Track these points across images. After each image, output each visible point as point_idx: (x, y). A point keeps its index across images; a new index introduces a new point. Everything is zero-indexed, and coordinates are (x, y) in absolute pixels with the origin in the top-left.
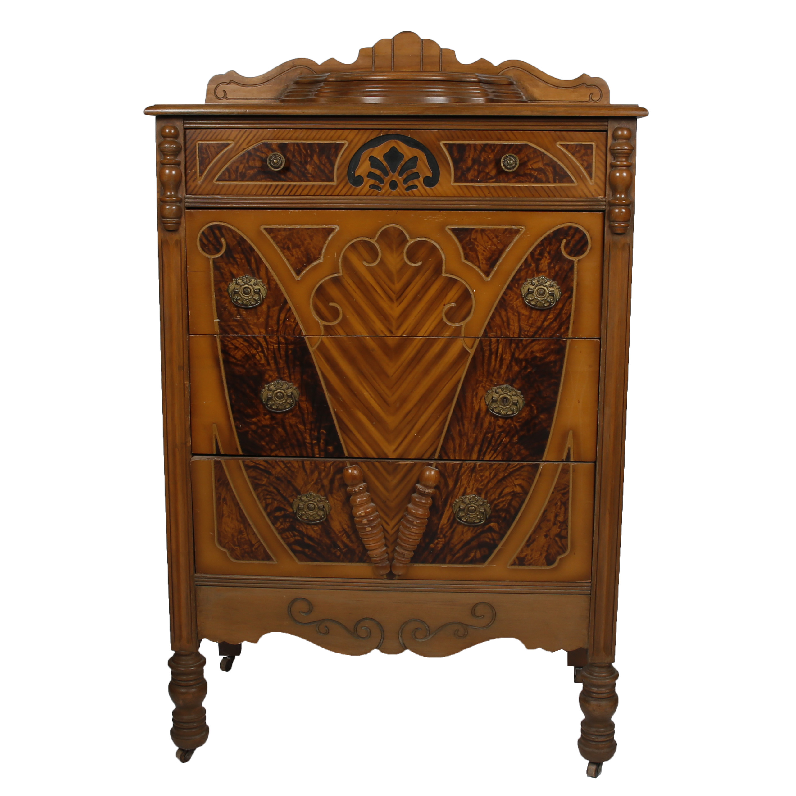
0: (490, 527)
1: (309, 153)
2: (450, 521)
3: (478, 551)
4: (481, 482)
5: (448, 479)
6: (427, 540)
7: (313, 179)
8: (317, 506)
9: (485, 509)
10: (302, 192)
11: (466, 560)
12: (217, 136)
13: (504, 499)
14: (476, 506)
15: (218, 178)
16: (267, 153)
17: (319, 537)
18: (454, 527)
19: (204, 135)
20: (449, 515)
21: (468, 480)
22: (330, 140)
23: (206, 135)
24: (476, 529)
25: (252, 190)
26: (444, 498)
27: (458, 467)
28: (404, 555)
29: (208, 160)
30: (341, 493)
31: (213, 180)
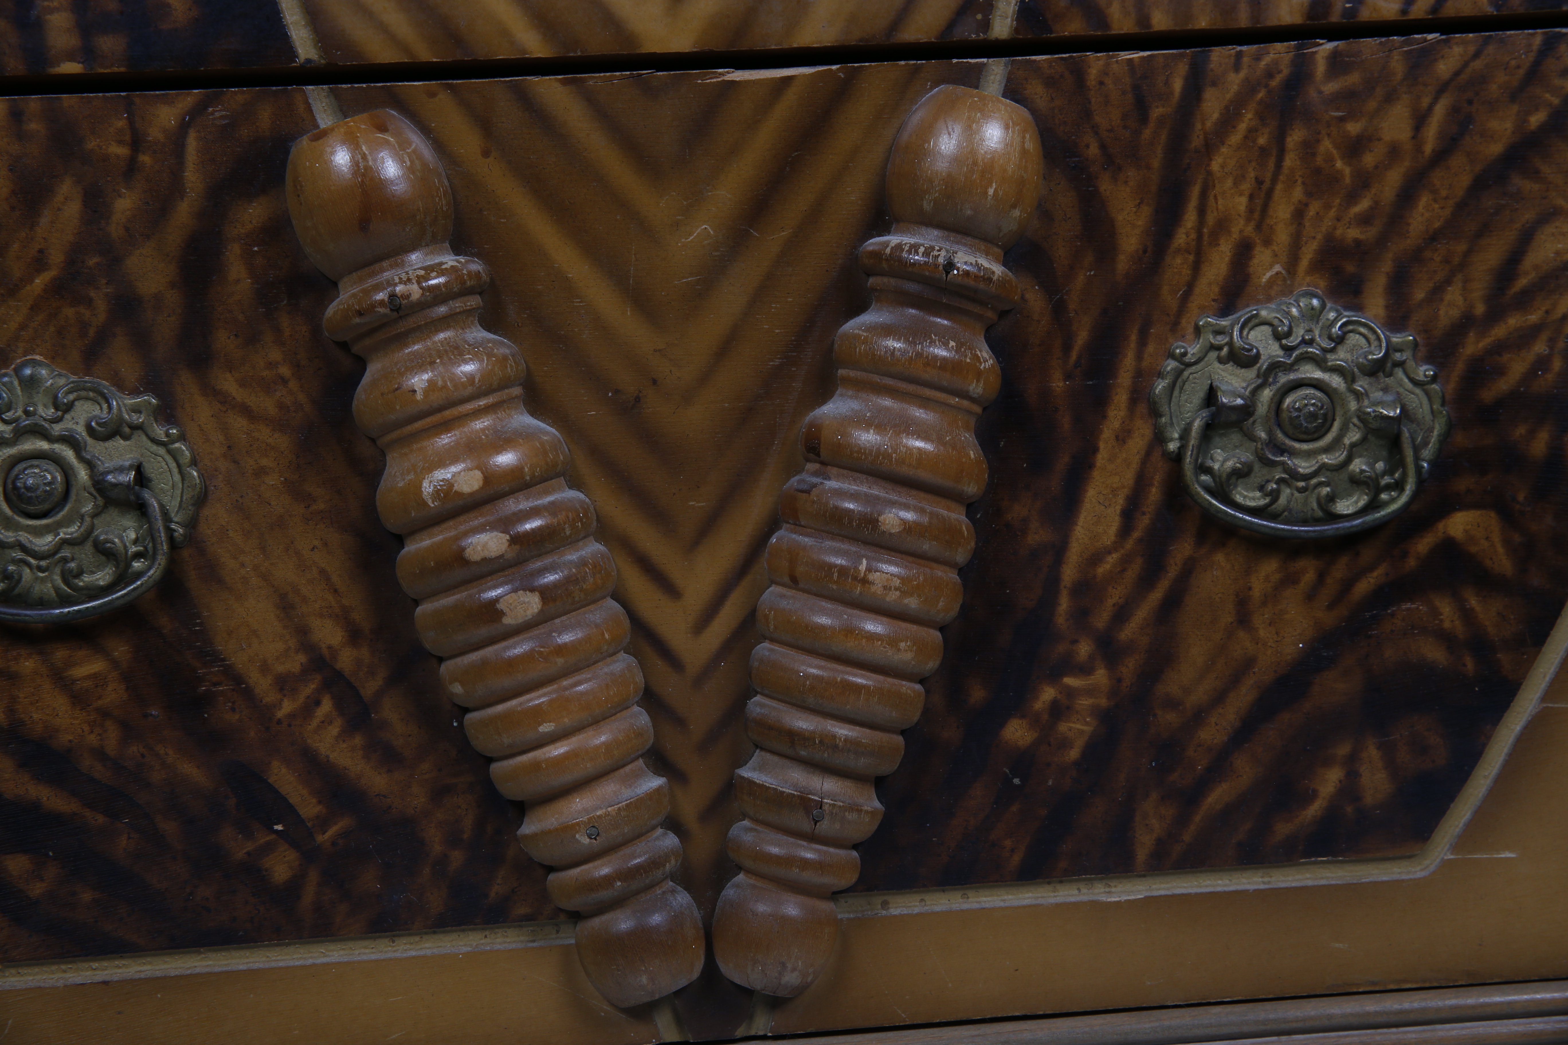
0: (1449, 546)
2: (1144, 522)
3: (1372, 752)
4: (1352, 198)
5: (1105, 186)
6: (977, 694)
8: (83, 474)
9: (1399, 401)
11: (1283, 829)
13: (1534, 318)
14: (1336, 381)
17: (112, 737)
18: (1173, 571)
20: (1129, 477)
21: (1259, 182)
24: (1340, 570)
26: (1082, 337)
27: (1178, 85)
28: (820, 805)
30: (275, 355)
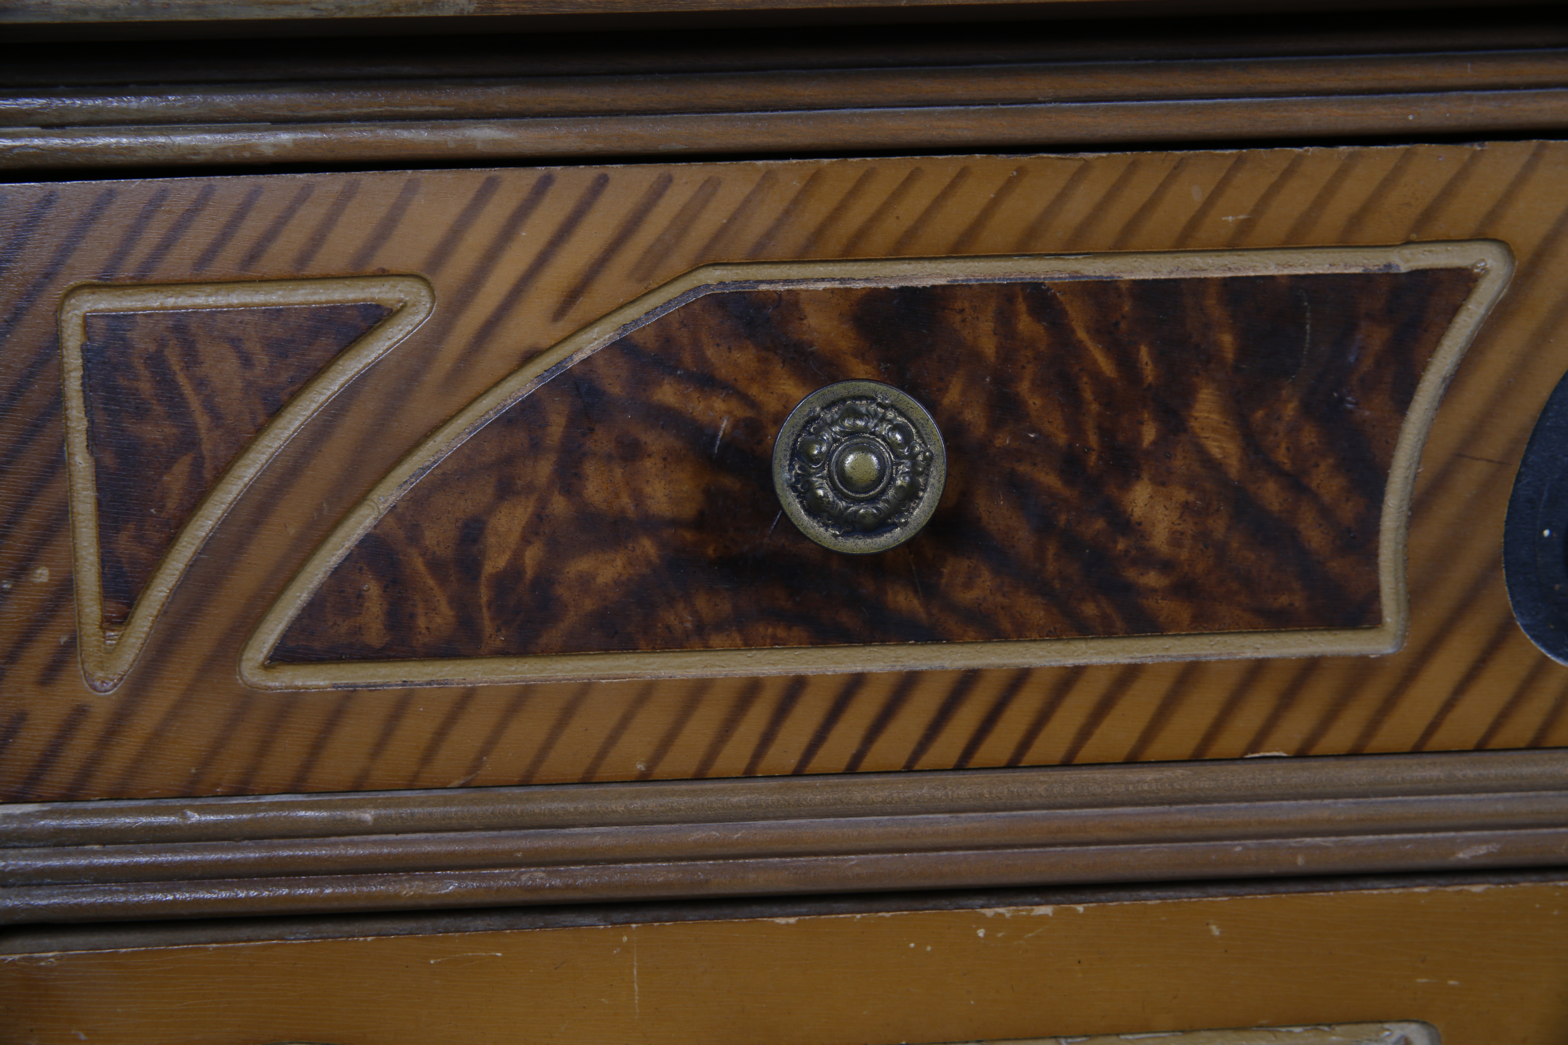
1: (1149, 370)
7: (1185, 614)
10: (1085, 733)
12: (270, 236)
15: (285, 636)
16: (754, 391)
19: (133, 234)
22: (1344, 243)
23: (152, 236)
25: (612, 739)
29: (182, 468)
31: (237, 660)
